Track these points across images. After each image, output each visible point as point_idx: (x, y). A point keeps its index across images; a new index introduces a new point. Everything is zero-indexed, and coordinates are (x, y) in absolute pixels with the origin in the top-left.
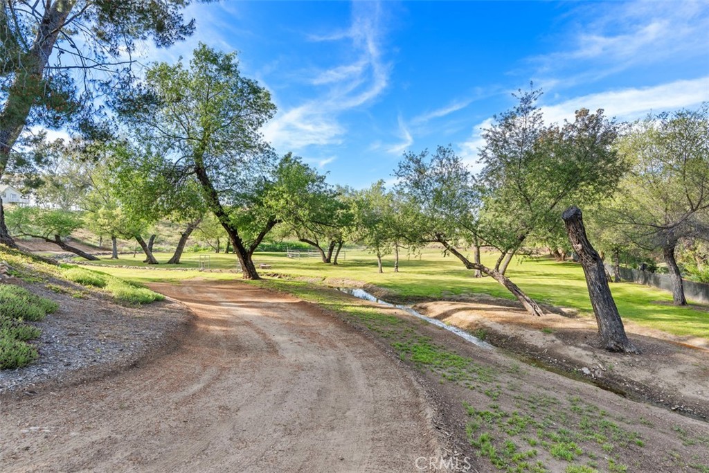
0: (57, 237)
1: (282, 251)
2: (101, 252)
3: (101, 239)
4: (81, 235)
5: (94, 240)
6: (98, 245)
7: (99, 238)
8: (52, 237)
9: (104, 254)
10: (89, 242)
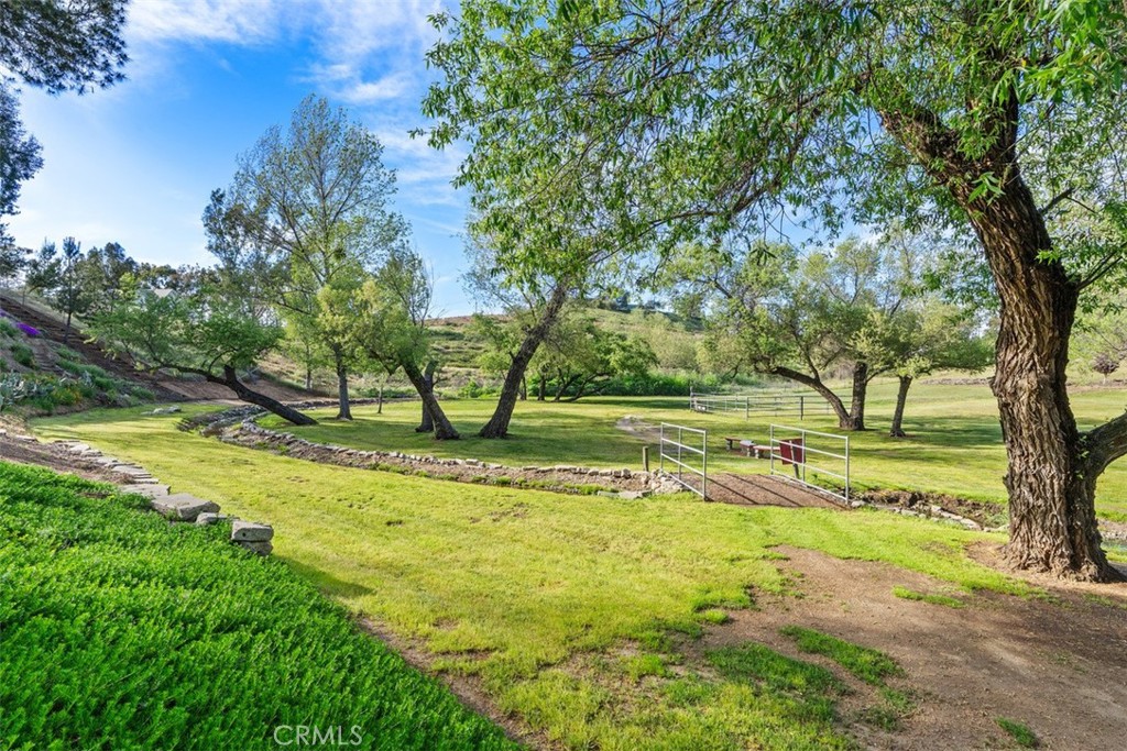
0: (229, 370)
1: (636, 395)
2: (311, 400)
3: (309, 374)
4: (276, 368)
5: (297, 374)
6: (305, 386)
7: (306, 372)
8: (218, 371)
9: (318, 404)
10: (290, 381)
